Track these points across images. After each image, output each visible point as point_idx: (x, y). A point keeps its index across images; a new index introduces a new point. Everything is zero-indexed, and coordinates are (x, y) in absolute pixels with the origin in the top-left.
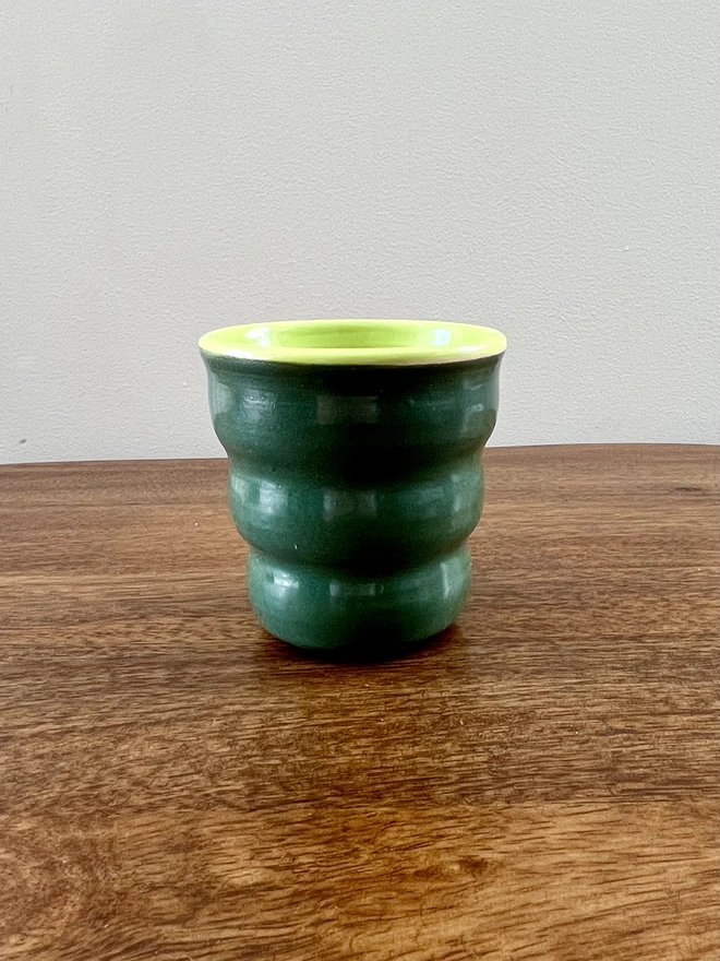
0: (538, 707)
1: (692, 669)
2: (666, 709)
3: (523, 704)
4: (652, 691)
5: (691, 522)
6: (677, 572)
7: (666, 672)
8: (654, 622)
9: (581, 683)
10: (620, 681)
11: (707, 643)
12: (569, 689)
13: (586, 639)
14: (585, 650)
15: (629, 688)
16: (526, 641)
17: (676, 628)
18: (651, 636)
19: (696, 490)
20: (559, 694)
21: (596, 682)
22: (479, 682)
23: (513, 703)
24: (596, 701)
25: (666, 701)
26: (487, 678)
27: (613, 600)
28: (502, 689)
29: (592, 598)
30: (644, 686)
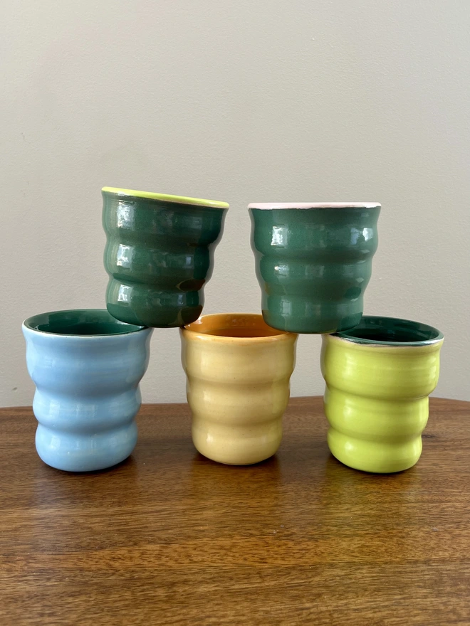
0: (384, 617)
1: (463, 587)
2: (454, 617)
3: (375, 615)
4: (445, 604)
5: (434, 464)
6: (436, 507)
7: (448, 589)
8: (433, 549)
9: (404, 598)
10: (426, 597)
11: (466, 566)
12: (399, 604)
13: (398, 563)
14: (400, 572)
15: (431, 602)
16: (365, 565)
17: (447, 554)
18: (434, 561)
19: (432, 437)
20: (394, 607)
21: (412, 598)
22: (346, 598)
23: (370, 615)
24: (416, 612)
25: (454, 611)
26: (350, 595)
27: (406, 531)
28: (361, 604)
29: (393, 529)
30: (439, 600)
